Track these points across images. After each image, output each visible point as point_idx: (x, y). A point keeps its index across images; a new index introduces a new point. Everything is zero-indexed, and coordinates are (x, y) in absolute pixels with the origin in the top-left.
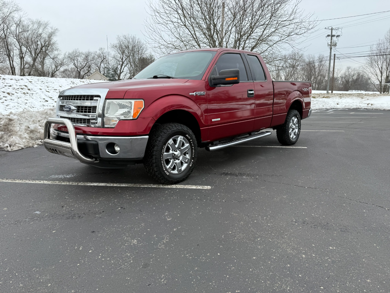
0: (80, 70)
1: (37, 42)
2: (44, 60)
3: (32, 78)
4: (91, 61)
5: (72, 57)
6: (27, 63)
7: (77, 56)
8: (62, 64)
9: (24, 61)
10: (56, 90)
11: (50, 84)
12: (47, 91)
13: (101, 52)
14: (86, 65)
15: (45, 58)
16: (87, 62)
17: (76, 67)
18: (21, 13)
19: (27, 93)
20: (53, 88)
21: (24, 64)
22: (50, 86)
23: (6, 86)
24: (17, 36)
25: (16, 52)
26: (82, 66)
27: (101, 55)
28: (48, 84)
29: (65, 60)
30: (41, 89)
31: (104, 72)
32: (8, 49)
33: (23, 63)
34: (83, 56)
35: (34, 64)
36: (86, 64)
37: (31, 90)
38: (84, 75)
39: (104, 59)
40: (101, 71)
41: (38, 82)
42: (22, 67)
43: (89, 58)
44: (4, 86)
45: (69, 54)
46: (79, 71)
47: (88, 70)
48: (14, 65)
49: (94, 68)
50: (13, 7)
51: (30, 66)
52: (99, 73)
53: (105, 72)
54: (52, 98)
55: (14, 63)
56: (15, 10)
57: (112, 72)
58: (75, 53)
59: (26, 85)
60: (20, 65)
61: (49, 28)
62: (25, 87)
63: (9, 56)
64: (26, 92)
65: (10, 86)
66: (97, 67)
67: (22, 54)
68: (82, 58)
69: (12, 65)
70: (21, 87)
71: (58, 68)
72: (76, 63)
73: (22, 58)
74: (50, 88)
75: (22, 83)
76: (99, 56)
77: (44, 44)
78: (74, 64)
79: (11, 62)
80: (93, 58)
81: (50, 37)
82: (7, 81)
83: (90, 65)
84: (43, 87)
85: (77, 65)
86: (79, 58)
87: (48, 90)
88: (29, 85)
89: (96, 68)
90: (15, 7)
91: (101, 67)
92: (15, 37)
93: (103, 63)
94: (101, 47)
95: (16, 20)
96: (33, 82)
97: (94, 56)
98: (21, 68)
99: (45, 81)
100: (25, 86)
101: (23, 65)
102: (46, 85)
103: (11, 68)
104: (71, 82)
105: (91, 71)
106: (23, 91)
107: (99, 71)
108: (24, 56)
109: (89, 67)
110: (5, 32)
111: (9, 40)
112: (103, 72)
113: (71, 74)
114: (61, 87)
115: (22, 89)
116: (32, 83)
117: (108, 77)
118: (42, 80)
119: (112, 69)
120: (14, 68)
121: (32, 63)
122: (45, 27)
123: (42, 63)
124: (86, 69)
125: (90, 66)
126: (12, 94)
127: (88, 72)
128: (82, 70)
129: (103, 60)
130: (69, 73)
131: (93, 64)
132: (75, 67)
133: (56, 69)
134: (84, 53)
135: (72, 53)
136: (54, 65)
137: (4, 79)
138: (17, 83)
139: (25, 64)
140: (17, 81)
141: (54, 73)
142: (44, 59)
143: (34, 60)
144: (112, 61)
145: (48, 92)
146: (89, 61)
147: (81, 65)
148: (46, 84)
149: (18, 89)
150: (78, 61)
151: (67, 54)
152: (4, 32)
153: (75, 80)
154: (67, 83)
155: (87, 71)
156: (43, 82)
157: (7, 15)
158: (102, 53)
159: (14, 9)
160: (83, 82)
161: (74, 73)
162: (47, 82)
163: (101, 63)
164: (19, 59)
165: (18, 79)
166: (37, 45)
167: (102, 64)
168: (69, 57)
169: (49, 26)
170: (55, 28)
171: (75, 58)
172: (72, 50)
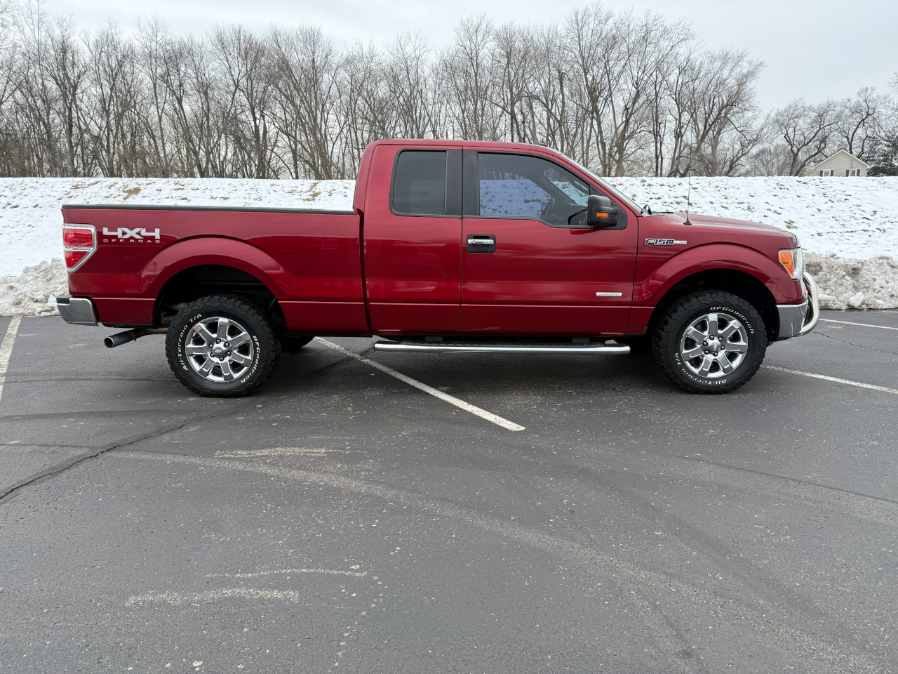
0: (799, 150)
1: (714, 99)
2: (719, 135)
3: (698, 181)
4: (830, 125)
5: (783, 122)
6: (686, 145)
7: (797, 117)
8: (755, 141)
9: (683, 143)
10: (742, 203)
11: (732, 193)
12: (723, 207)
13: (861, 100)
14: (814, 137)
15: (723, 128)
16: (820, 129)
17: (789, 143)
18: (692, 43)
19: (686, 212)
20: (735, 201)
21: (680, 149)
22: (732, 195)
23: (652, 198)
24: (677, 93)
25: (669, 125)
26: (805, 139)
27: (860, 106)
28: (728, 191)
29: (767, 128)
30: (712, 203)
31: (863, 150)
32: (657, 122)
33: (678, 146)
34: (813, 115)
35: (699, 147)
36: (816, 134)
37: (693, 205)
38: (806, 160)
39: (868, 114)
40: (853, 146)
41: (707, 189)
42: (677, 156)
43: (827, 118)
44: (648, 200)
45: (777, 115)
46: (796, 151)
47: (819, 149)
48: (662, 151)
49: (836, 140)
50: (679, 34)
51: (692, 152)
52: (848, 153)
53: (866, 149)
55: (663, 147)
56: (682, 40)
57: (886, 148)
58: (792, 111)
59: (686, 195)
60: (672, 152)
61: (744, 64)
62: (683, 199)
63: (656, 134)
65: (659, 198)
66: (844, 139)
67: (681, 127)
68: (809, 121)
69: (658, 151)
70: (677, 200)
71: (747, 150)
72: (791, 135)
73: (678, 135)
74: (729, 201)
75: (680, 191)
76: (856, 110)
77: (728, 100)
78: (787, 137)
79: (659, 145)
80: (838, 117)
81: (741, 84)
82: (654, 189)
83: (826, 134)
84: (717, 199)
85: (792, 138)
86: (801, 122)
87: (725, 205)
88: (691, 195)
89: (842, 143)
90: (684, 32)
91: (856, 137)
92: (674, 96)
93: (863, 125)
94: (865, 87)
95: (681, 59)
96: (699, 189)
97: (842, 112)
98: (674, 157)
99: (721, 186)
100: (685, 197)
101: (678, 150)
102: (723, 194)
103: (657, 157)
104: (777, 184)
105: (827, 151)
106: (680, 207)
107: (848, 148)
108: (683, 133)
109: (823, 141)
110: (657, 89)
111: (663, 103)
112: (859, 150)
113: (774, 160)
114: (753, 196)
115: (678, 203)
116: (696, 190)
117: (873, 160)
118: (717, 184)
119: (886, 140)
120: (662, 158)
121: (696, 146)
122: (737, 64)
123: (715, 142)
124: (813, 145)
125: (826, 137)
127: (816, 154)
128: (805, 148)
129: (863, 120)
130: (769, 158)
131: (835, 133)
132: (786, 143)
133: (741, 152)
134: (815, 108)
135: (786, 111)
136: (739, 143)
137: (650, 185)
138: (670, 193)
139: (682, 148)
140: (670, 189)
141: (736, 161)
142: (719, 133)
143: (701, 140)
144: (892, 118)
145: (726, 208)
146: (825, 124)
147: (802, 138)
148: (724, 192)
149: (672, 203)
150: (797, 128)
151: (773, 115)
152: (655, 88)
153: (785, 181)
154: (768, 188)
155: (816, 151)
156: (718, 188)
157: (667, 52)
158: (866, 101)
159: (681, 37)
160: (805, 183)
161: (782, 157)
162: (726, 187)
163: (857, 128)
164: (674, 140)
165: (673, 184)
166: (713, 105)
167: (860, 131)
168: (777, 121)
169: (745, 59)
170: (759, 63)
171: (791, 121)
172: (787, 105)
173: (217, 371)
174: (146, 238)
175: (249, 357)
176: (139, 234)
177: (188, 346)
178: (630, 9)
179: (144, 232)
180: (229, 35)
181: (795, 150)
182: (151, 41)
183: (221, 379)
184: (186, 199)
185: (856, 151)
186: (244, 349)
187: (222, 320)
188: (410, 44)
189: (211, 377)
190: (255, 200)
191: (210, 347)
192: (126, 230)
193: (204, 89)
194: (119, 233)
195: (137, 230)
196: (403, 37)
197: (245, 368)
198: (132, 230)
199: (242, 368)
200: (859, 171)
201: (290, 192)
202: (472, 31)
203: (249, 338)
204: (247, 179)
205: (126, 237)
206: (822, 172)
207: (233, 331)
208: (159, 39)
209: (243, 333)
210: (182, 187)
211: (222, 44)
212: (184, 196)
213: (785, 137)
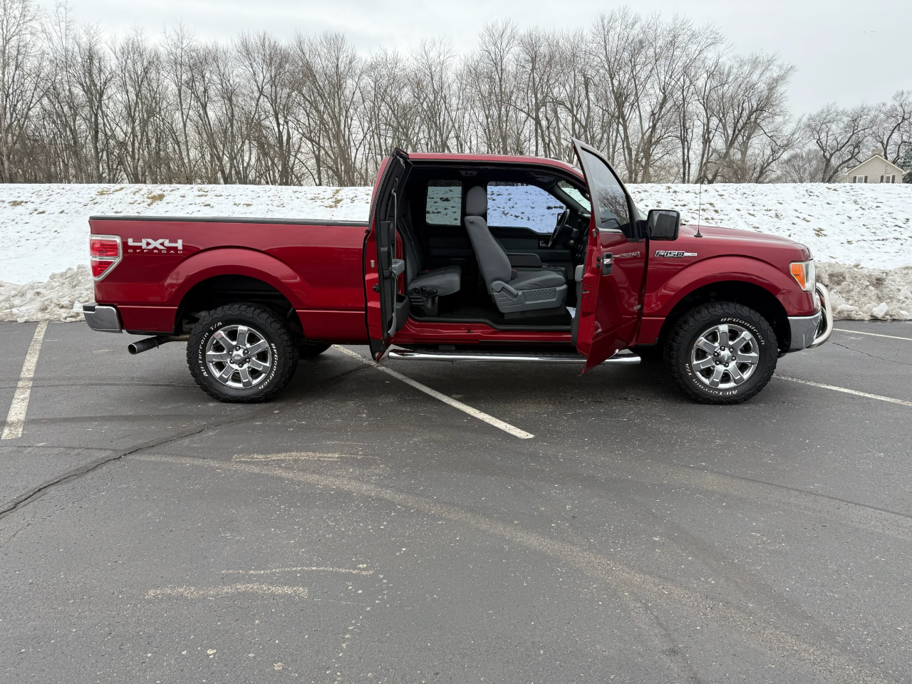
0: (831, 155)
1: (743, 104)
2: (749, 140)
3: (725, 188)
4: (864, 129)
5: (815, 127)
6: (715, 151)
7: (830, 122)
8: (786, 147)
9: (711, 149)
10: (770, 210)
11: (759, 199)
12: (750, 214)
13: (897, 104)
14: (848, 142)
15: (753, 133)
16: (853, 134)
17: (822, 148)
18: (720, 47)
19: (712, 219)
20: (762, 208)
21: (708, 154)
22: (759, 202)
23: (677, 205)
24: (706, 97)
25: (697, 130)
26: (838, 144)
27: (896, 110)
28: (755, 198)
29: (798, 133)
30: (739, 210)
31: (898, 155)
32: (684, 127)
33: (706, 152)
34: (846, 119)
35: (727, 152)
36: (849, 139)
37: (720, 212)
38: (840, 166)
39: (904, 119)
40: (888, 152)
41: (735, 196)
42: (704, 161)
43: (861, 123)
45: (809, 119)
46: (828, 157)
47: (852, 154)
48: (690, 157)
49: (870, 145)
50: (707, 38)
51: (720, 157)
52: (883, 158)
53: (901, 155)
54: (758, 228)
55: (691, 152)
56: (710, 45)
58: (824, 115)
59: (712, 202)
60: (700, 158)
61: (775, 68)
62: (709, 206)
63: (684, 140)
64: (709, 217)
65: (684, 205)
66: (879, 145)
67: (709, 133)
68: (842, 125)
69: (686, 157)
70: (703, 207)
71: (777, 155)
72: (824, 139)
73: (706, 141)
74: (756, 208)
75: (705, 198)
76: (891, 114)
77: (758, 105)
78: (819, 142)
79: (686, 151)
80: (873, 122)
81: (771, 89)
82: (679, 196)
83: (860, 139)
84: (744, 206)
85: (824, 143)
86: (834, 127)
87: (752, 212)
88: (717, 202)
89: (876, 147)
90: (712, 36)
91: (891, 142)
92: (702, 101)
93: (899, 130)
94: (901, 90)
95: (710, 63)
96: (726, 196)
97: (876, 117)
98: (702, 162)
99: (748, 193)
100: (711, 204)
101: (706, 156)
102: (751, 201)
103: (684, 163)
104: (807, 191)
105: (860, 157)
106: (706, 215)
107: (883, 153)
108: (711, 138)
109: (857, 146)
110: (685, 94)
111: (691, 108)
112: (895, 155)
113: (807, 166)
114: (781, 203)
115: (704, 210)
116: (723, 197)
118: (744, 191)
120: (689, 164)
121: (724, 151)
122: (767, 68)
123: (745, 147)
124: (846, 150)
125: (860, 142)
126: (686, 221)
127: (850, 159)
128: (838, 154)
129: (899, 124)
130: (801, 164)
131: (869, 138)
132: (818, 148)
133: (771, 157)
134: (849, 113)
135: (818, 115)
136: (769, 148)
137: (675, 192)
138: (696, 200)
139: (710, 154)
140: (696, 195)
141: (766, 167)
142: (749, 138)
143: (730, 144)
145: (753, 215)
146: (859, 129)
147: (835, 143)
148: (751, 199)
149: (697, 210)
150: (830, 133)
151: (805, 119)
152: (683, 93)
153: (815, 188)
154: (797, 195)
155: (849, 157)
156: (745, 195)
157: (694, 57)
158: (901, 105)
159: (710, 41)
160: (835, 190)
161: (814, 162)
162: (753, 193)
163: (892, 132)
164: (701, 145)
166: (743, 110)
167: (896, 136)
168: (809, 126)
169: (776, 63)
170: (789, 67)
171: (824, 126)
172: (819, 109)
173: (236, 377)
174: (169, 249)
175: (268, 364)
176: (162, 244)
177: (208, 353)
178: (658, 13)
179: (167, 243)
180: (254, 41)
181: (828, 155)
182: (177, 47)
183: (240, 385)
184: (209, 205)
185: (891, 157)
186: (262, 356)
187: (242, 328)
188: (434, 49)
189: (230, 383)
190: (278, 206)
191: (229, 354)
192: (150, 241)
193: (229, 96)
194: (143, 244)
195: (161, 241)
196: (427, 43)
197: (264, 375)
198: (155, 241)
199: (261, 374)
200: (894, 177)
201: (312, 199)
202: (496, 37)
203: (267, 345)
204: (271, 186)
205: (150, 247)
206: (855, 178)
207: (252, 339)
208: (184, 46)
209: (262, 341)
210: (205, 194)
211: (247, 52)
212: (207, 203)
213: (817, 142)
